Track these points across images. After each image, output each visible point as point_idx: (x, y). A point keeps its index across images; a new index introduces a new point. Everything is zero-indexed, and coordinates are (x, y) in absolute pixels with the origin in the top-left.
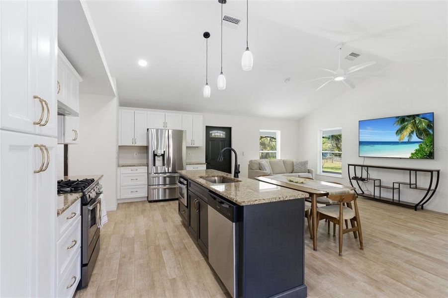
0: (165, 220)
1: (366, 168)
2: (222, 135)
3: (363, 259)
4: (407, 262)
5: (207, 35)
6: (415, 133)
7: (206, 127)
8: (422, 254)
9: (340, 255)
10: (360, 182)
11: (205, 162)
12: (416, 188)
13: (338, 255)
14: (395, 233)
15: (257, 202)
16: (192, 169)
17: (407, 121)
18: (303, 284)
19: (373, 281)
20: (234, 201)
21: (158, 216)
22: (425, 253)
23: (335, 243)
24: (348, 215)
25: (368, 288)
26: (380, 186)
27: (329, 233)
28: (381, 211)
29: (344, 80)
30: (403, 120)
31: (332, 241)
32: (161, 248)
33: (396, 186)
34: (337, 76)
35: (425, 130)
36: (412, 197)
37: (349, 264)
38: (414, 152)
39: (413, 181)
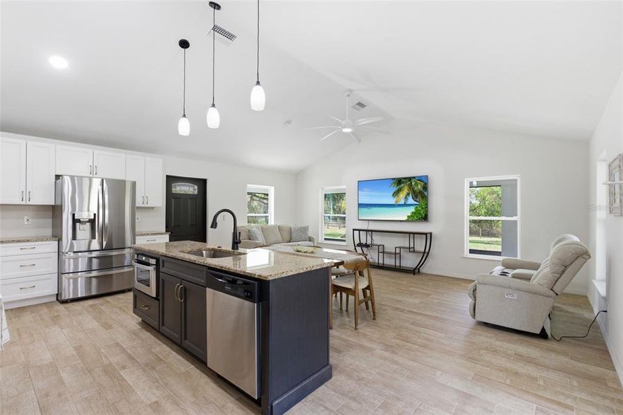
0: (107, 326)
1: (370, 233)
2: (191, 189)
3: (377, 328)
4: (413, 323)
5: (184, 44)
6: (411, 195)
7: (167, 176)
8: (424, 314)
9: (356, 329)
10: (365, 249)
11: (165, 231)
12: (414, 251)
13: (353, 329)
14: (399, 298)
15: (284, 275)
16: (146, 242)
17: (403, 183)
18: (328, 364)
19: (388, 347)
20: (256, 277)
21: (90, 322)
22: (425, 313)
23: (349, 317)
24: (363, 284)
25: (386, 354)
26: (383, 252)
27: (341, 309)
28: (385, 278)
29: (351, 132)
30: (399, 181)
31: (346, 316)
32: (117, 368)
33: (398, 251)
34: (345, 127)
35: (421, 192)
36: (410, 261)
37: (365, 335)
38: (410, 215)
39: (412, 246)
